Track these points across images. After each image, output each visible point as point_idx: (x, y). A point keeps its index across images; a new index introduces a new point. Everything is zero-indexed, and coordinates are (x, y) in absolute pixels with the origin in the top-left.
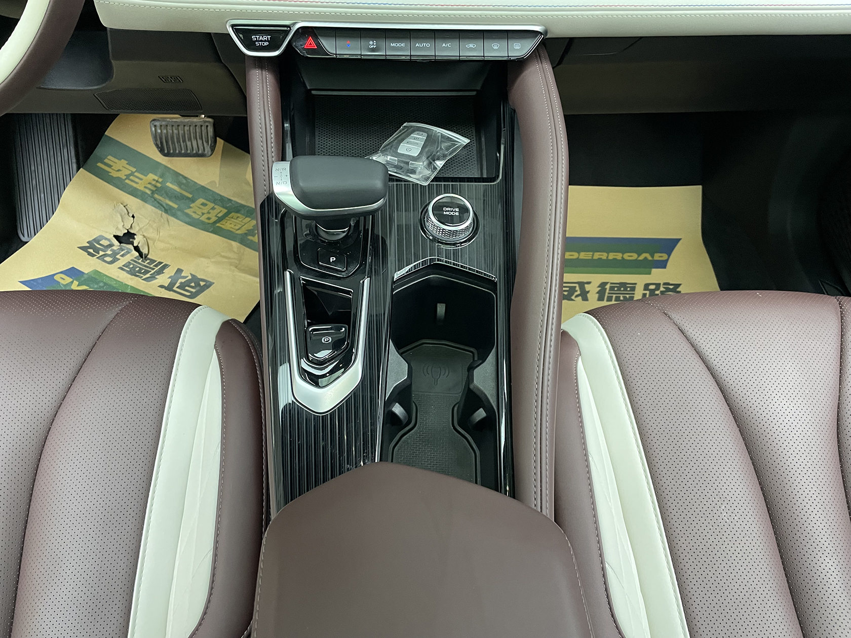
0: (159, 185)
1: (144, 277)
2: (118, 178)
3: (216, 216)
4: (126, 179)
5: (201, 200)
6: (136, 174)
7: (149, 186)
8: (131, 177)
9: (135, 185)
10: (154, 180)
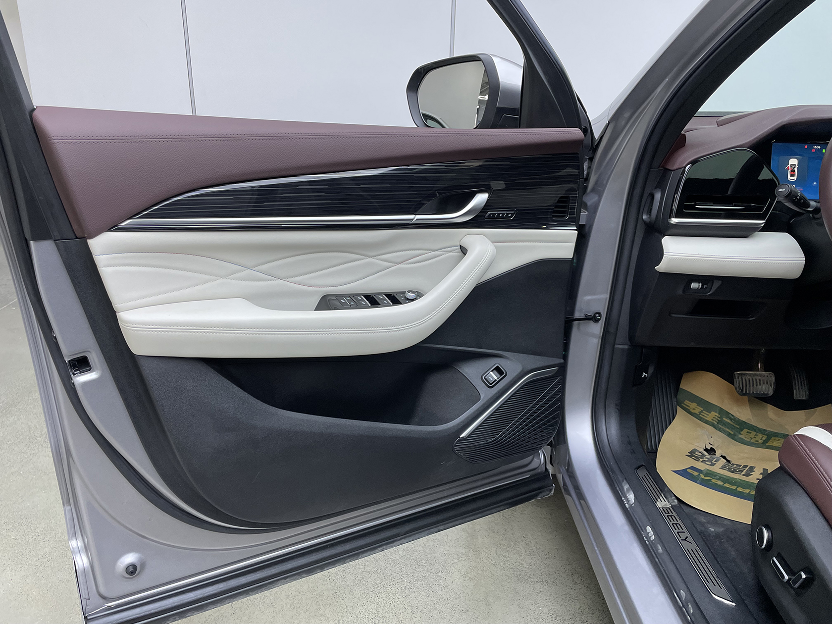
0: (719, 419)
1: (742, 474)
2: (695, 413)
3: (761, 439)
4: (700, 414)
5: (746, 430)
6: (704, 412)
7: (714, 419)
8: (702, 414)
9: (706, 418)
10: (716, 416)
